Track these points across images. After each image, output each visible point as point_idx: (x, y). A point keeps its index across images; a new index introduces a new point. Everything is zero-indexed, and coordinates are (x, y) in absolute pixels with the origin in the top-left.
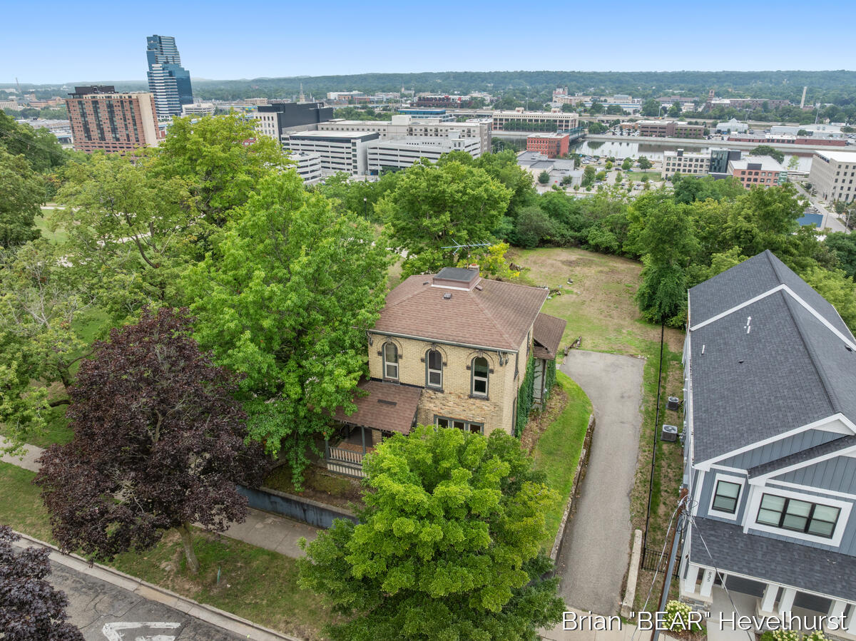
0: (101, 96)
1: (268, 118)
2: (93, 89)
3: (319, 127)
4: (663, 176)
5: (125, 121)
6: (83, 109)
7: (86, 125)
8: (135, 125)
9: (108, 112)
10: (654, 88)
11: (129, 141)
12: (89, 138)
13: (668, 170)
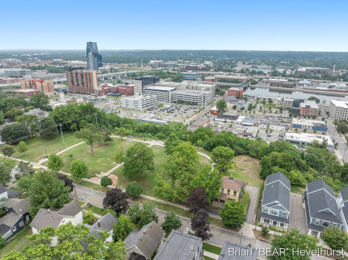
0: (79, 71)
1: (139, 82)
2: (76, 69)
3: (155, 85)
4: (277, 106)
5: (87, 80)
6: (72, 75)
7: (72, 80)
8: (90, 81)
9: (81, 77)
10: (276, 60)
11: (87, 87)
12: (73, 85)
13: (278, 105)
